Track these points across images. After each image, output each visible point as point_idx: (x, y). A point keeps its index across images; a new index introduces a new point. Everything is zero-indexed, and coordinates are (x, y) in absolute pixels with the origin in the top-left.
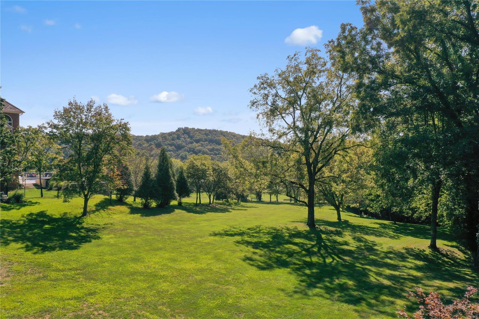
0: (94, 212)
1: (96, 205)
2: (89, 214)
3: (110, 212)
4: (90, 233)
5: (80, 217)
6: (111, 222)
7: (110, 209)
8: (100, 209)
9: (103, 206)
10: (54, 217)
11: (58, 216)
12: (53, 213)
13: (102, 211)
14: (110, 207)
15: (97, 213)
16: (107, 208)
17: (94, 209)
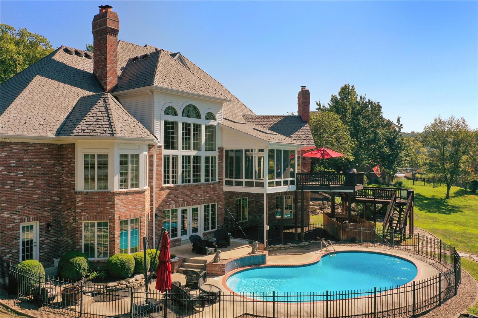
0: (454, 197)
1: (454, 193)
2: (451, 198)
3: (466, 198)
4: (454, 208)
5: (445, 199)
6: (469, 204)
7: (466, 197)
8: (458, 196)
9: (459, 194)
10: (427, 197)
11: (429, 197)
12: (426, 195)
13: (459, 197)
14: (466, 195)
15: (456, 198)
16: (464, 196)
17: (453, 195)
